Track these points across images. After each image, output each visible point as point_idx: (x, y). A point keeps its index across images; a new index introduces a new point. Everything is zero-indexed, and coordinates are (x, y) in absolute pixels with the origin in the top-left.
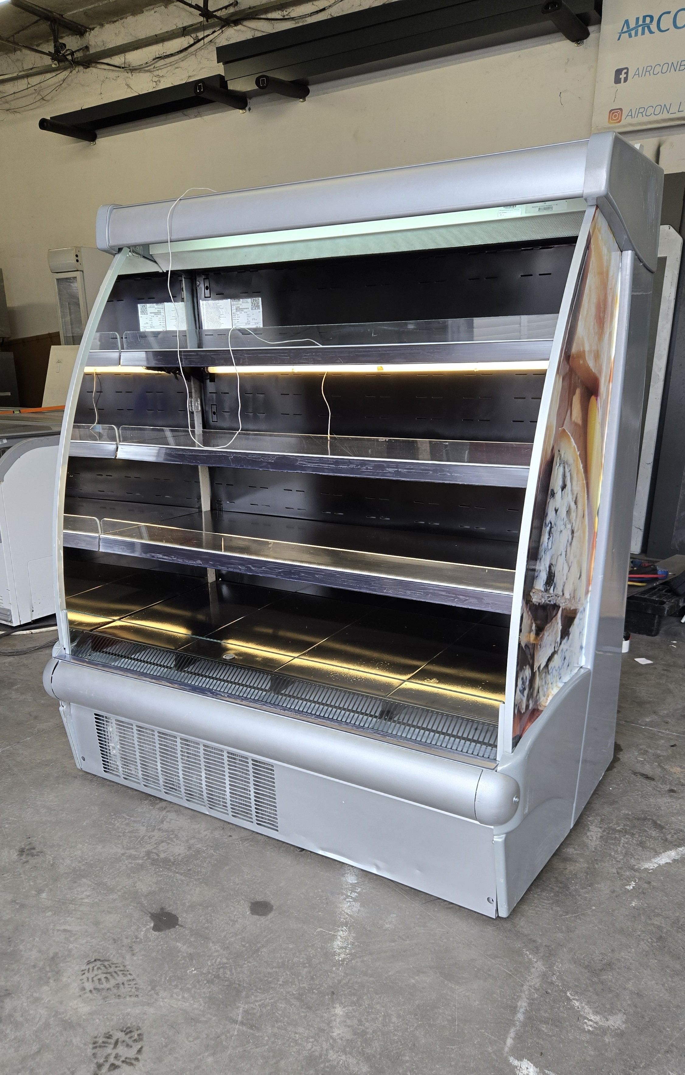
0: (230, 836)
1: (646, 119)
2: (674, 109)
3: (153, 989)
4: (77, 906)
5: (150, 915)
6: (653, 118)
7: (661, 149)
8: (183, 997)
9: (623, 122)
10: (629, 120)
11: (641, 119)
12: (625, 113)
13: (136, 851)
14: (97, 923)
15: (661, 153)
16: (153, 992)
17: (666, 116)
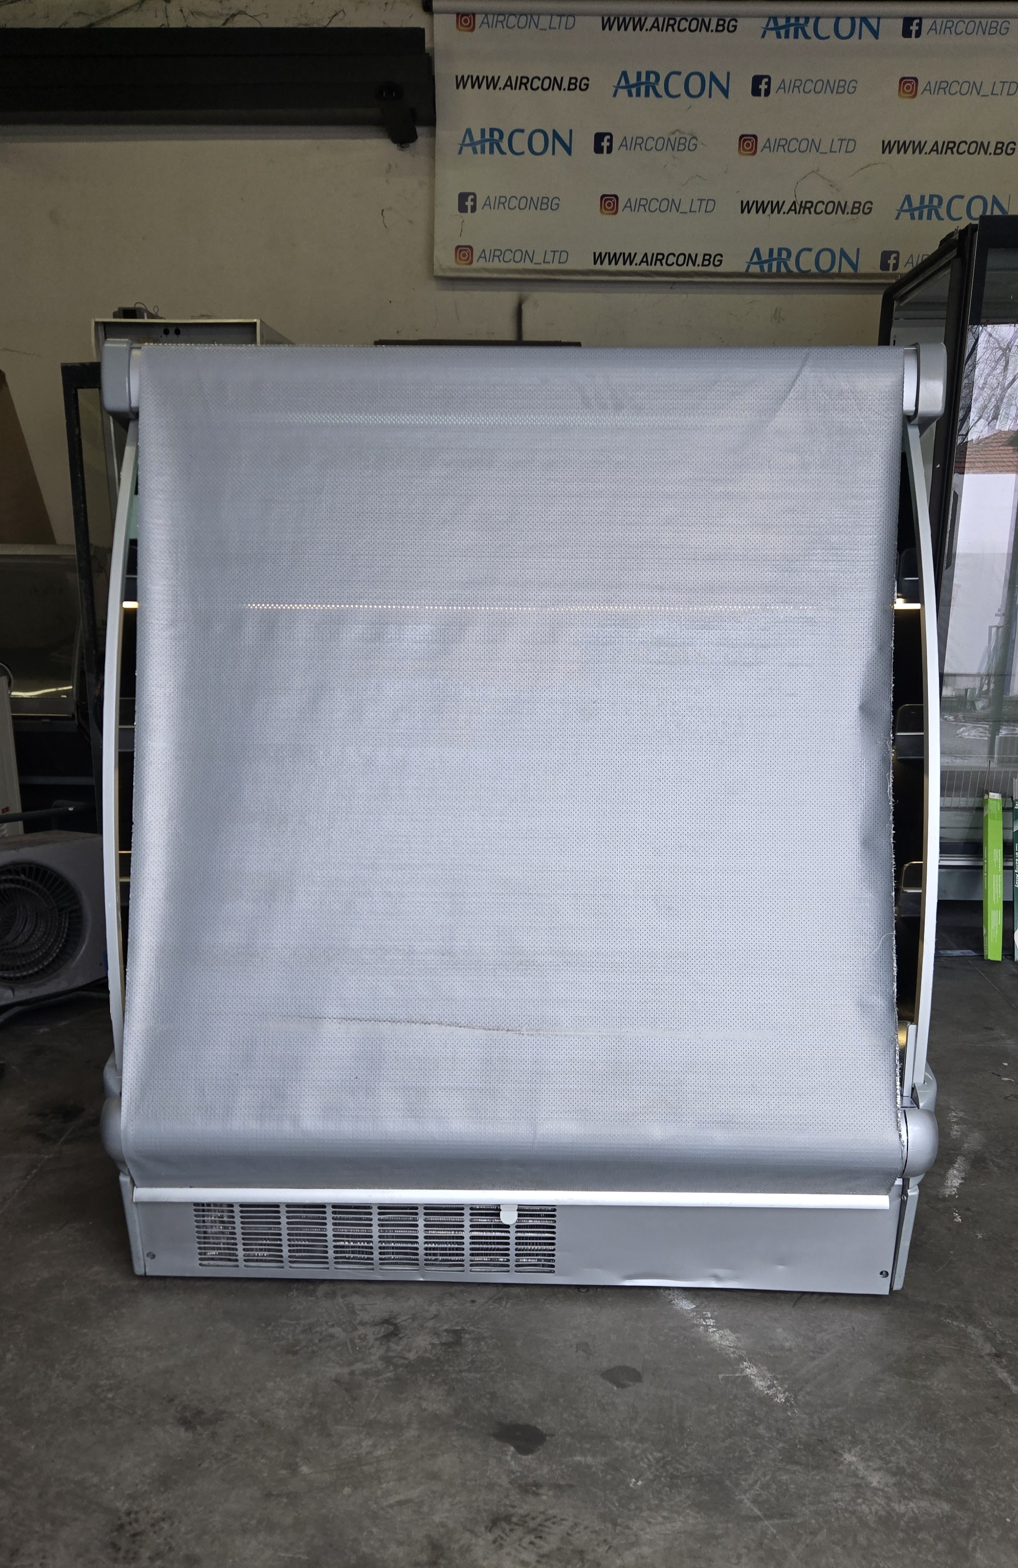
0: (473, 1301)
1: (503, 266)
2: (538, 258)
3: (615, 1524)
4: (375, 1465)
5: (492, 1438)
6: (512, 265)
7: (524, 307)
8: (664, 1517)
9: (475, 265)
10: (482, 263)
11: (496, 264)
12: (476, 254)
13: (365, 1363)
14: (434, 1476)
15: (524, 313)
16: (619, 1528)
17: (528, 265)
